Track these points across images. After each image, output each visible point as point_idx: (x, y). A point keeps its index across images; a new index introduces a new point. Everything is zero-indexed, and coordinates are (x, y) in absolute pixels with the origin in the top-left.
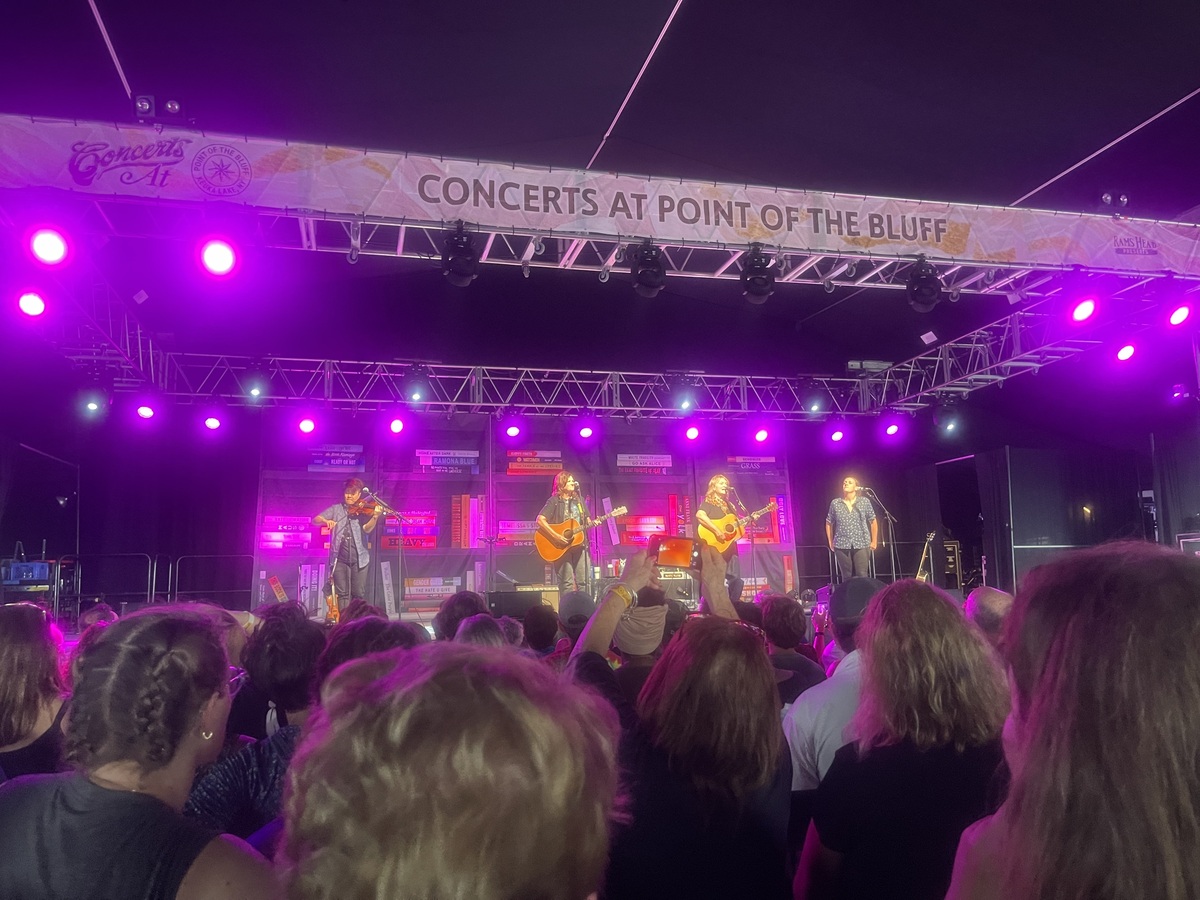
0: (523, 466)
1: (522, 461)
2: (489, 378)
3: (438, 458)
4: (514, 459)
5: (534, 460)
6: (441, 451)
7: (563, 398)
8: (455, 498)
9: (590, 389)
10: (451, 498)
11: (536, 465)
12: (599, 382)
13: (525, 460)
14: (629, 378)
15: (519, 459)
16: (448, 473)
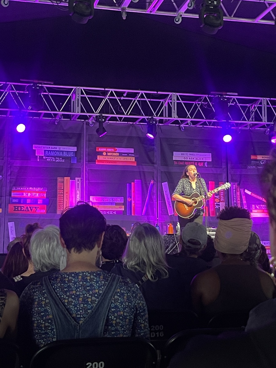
3: (48, 151)
6: (50, 146)
8: (59, 179)
10: (57, 179)
11: (116, 157)
16: (55, 162)
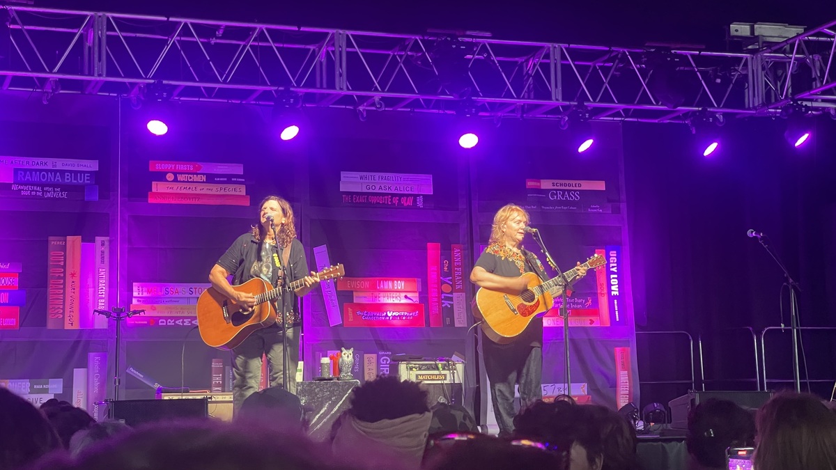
0: (176, 188)
1: (176, 180)
2: (118, 33)
3: (25, 170)
4: (161, 177)
5: (196, 178)
6: (30, 159)
7: (247, 73)
8: (54, 242)
9: (295, 59)
10: (47, 242)
11: (200, 186)
12: (312, 48)
13: (180, 177)
14: (361, 41)
15: (170, 177)
16: (42, 198)
